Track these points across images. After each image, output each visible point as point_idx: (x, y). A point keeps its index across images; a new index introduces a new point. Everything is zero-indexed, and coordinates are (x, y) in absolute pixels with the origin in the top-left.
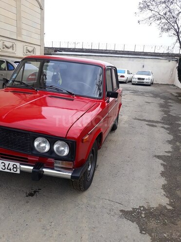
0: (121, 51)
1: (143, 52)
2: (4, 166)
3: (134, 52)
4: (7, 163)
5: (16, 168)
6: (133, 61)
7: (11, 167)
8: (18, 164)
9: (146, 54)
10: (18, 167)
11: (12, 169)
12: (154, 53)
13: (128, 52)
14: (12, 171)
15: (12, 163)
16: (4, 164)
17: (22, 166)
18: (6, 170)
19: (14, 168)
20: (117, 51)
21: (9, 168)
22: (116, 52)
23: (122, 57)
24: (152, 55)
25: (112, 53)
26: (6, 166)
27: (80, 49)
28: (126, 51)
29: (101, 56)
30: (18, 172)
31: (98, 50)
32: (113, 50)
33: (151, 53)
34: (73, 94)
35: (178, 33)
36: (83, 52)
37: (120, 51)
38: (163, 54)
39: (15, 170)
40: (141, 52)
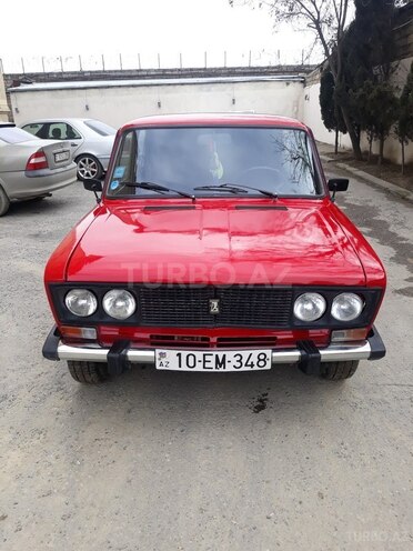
0: (175, 70)
1: (225, 68)
2: (240, 361)
3: (205, 69)
4: (245, 354)
5: (264, 360)
6: (209, 90)
7: (254, 359)
8: (268, 352)
9: (232, 72)
10: (269, 356)
11: (255, 363)
12: (250, 68)
13: (191, 69)
14: (256, 368)
15: (255, 353)
16: (238, 358)
17: (275, 354)
18: (244, 369)
19: (260, 360)
20: (165, 70)
21: (249, 363)
22: (163, 74)
23: (182, 84)
24: (245, 74)
25: (153, 77)
26: (244, 361)
27: (75, 73)
28: (186, 70)
29: (133, 86)
30: (268, 366)
31: (121, 71)
32: (157, 68)
33: (244, 68)
34: (276, 196)
35: (317, 22)
36: (85, 79)
37: (172, 70)
38: (268, 68)
39: (262, 363)
40: (220, 69)
